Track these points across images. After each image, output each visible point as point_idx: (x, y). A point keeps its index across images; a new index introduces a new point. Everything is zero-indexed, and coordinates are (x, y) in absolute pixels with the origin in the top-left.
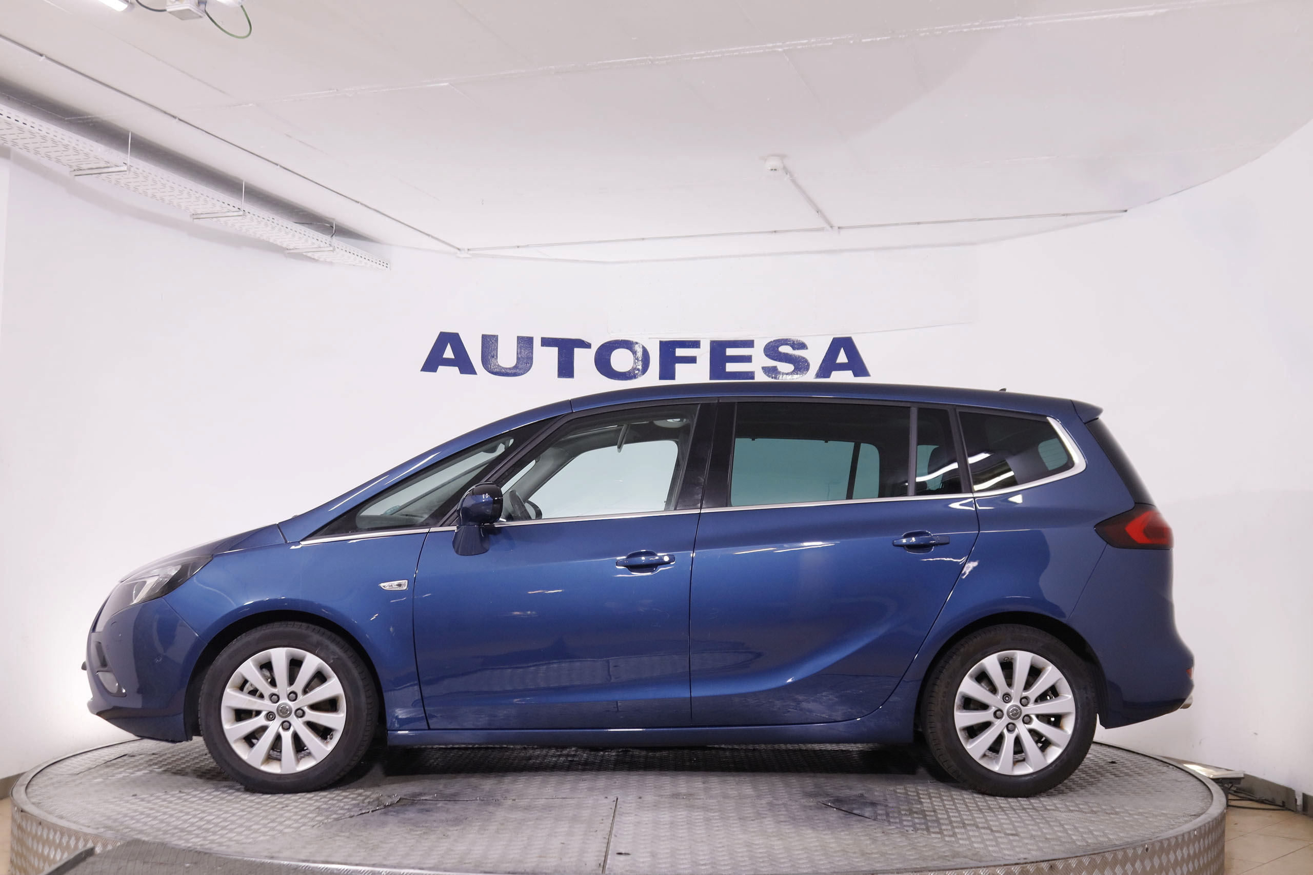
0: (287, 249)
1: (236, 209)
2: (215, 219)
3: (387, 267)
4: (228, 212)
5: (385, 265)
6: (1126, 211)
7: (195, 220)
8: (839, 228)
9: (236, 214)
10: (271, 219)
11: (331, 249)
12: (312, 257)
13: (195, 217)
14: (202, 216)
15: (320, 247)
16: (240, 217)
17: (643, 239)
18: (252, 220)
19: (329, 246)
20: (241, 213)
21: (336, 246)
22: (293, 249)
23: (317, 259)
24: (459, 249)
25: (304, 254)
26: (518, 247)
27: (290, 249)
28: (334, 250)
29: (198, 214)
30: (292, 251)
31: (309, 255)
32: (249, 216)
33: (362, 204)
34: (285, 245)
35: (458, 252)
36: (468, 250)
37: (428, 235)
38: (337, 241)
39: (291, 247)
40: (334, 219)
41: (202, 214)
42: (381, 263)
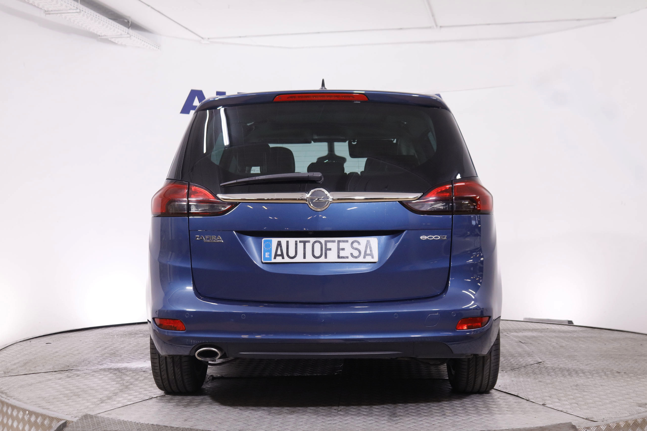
0: (100, 36)
1: (75, 8)
2: (59, 15)
3: (159, 49)
4: (70, 10)
5: (158, 47)
6: (615, 18)
7: (47, 15)
8: (441, 27)
9: (75, 11)
10: (95, 16)
11: (129, 36)
12: (114, 41)
13: (47, 13)
14: (52, 12)
15: (121, 35)
16: (77, 14)
17: (319, 33)
18: (84, 15)
19: (127, 34)
20: (78, 11)
21: (131, 34)
22: (104, 36)
23: (116, 42)
24: (202, 38)
25: (110, 39)
26: (240, 37)
27: (101, 36)
28: (130, 36)
29: (49, 11)
30: (103, 37)
31: (113, 40)
32: (82, 13)
33: (152, 7)
34: (98, 34)
35: (202, 40)
36: (208, 39)
37: (187, 29)
38: (131, 31)
39: (103, 35)
40: (130, 17)
41: (52, 11)
42: (156, 46)
